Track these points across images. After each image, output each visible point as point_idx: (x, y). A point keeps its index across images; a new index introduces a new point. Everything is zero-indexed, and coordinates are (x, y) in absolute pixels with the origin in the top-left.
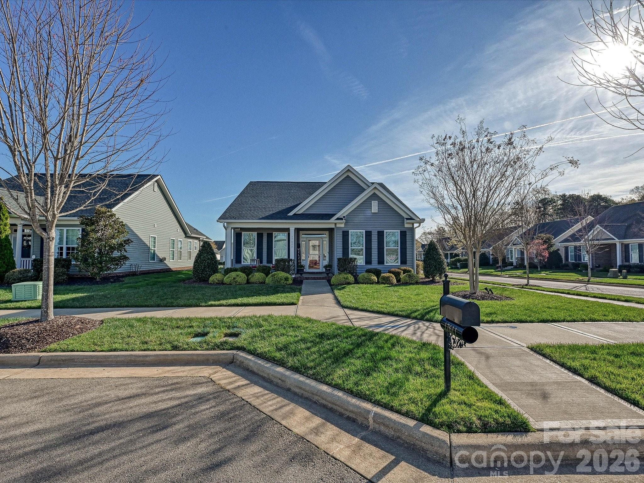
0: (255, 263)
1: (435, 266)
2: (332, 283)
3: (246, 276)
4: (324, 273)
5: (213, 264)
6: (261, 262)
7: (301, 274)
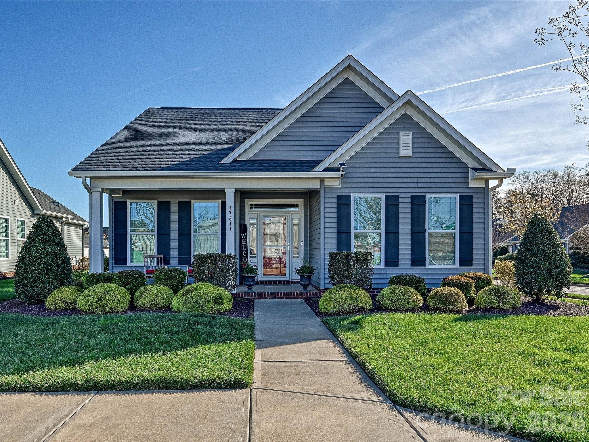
0: (153, 264)
1: (549, 271)
2: (321, 308)
3: (127, 294)
4: (298, 282)
5: (58, 266)
6: (167, 261)
7: (250, 287)
